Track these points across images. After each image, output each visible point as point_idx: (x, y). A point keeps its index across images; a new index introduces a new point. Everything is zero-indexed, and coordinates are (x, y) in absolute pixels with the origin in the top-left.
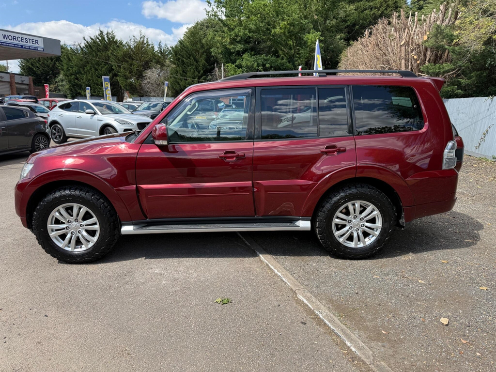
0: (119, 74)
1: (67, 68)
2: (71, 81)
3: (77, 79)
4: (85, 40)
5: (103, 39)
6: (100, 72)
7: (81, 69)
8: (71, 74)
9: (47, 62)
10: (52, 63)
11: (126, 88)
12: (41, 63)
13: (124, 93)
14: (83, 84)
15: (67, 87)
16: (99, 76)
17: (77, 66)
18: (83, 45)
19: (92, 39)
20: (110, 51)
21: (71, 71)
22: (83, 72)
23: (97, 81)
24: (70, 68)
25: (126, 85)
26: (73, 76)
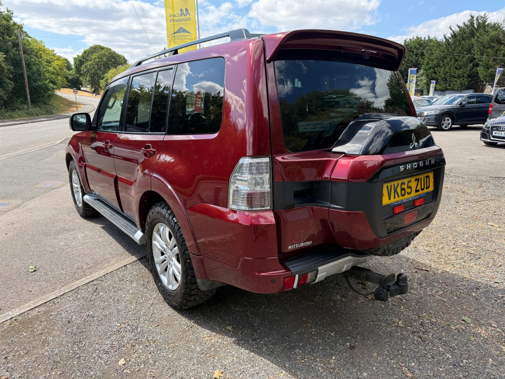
0: (480, 63)
1: (428, 62)
2: (428, 75)
3: (435, 73)
4: (451, 29)
5: (472, 24)
6: (460, 63)
7: (441, 62)
8: (430, 68)
9: (412, 57)
10: (416, 58)
11: (486, 80)
12: (406, 60)
13: (485, 85)
14: (439, 78)
15: (425, 81)
16: (458, 67)
17: (438, 59)
18: (449, 35)
19: (459, 27)
20: (476, 38)
21: (430, 65)
22: (441, 65)
23: (455, 73)
24: (430, 62)
25: (486, 76)
26: (432, 70)
